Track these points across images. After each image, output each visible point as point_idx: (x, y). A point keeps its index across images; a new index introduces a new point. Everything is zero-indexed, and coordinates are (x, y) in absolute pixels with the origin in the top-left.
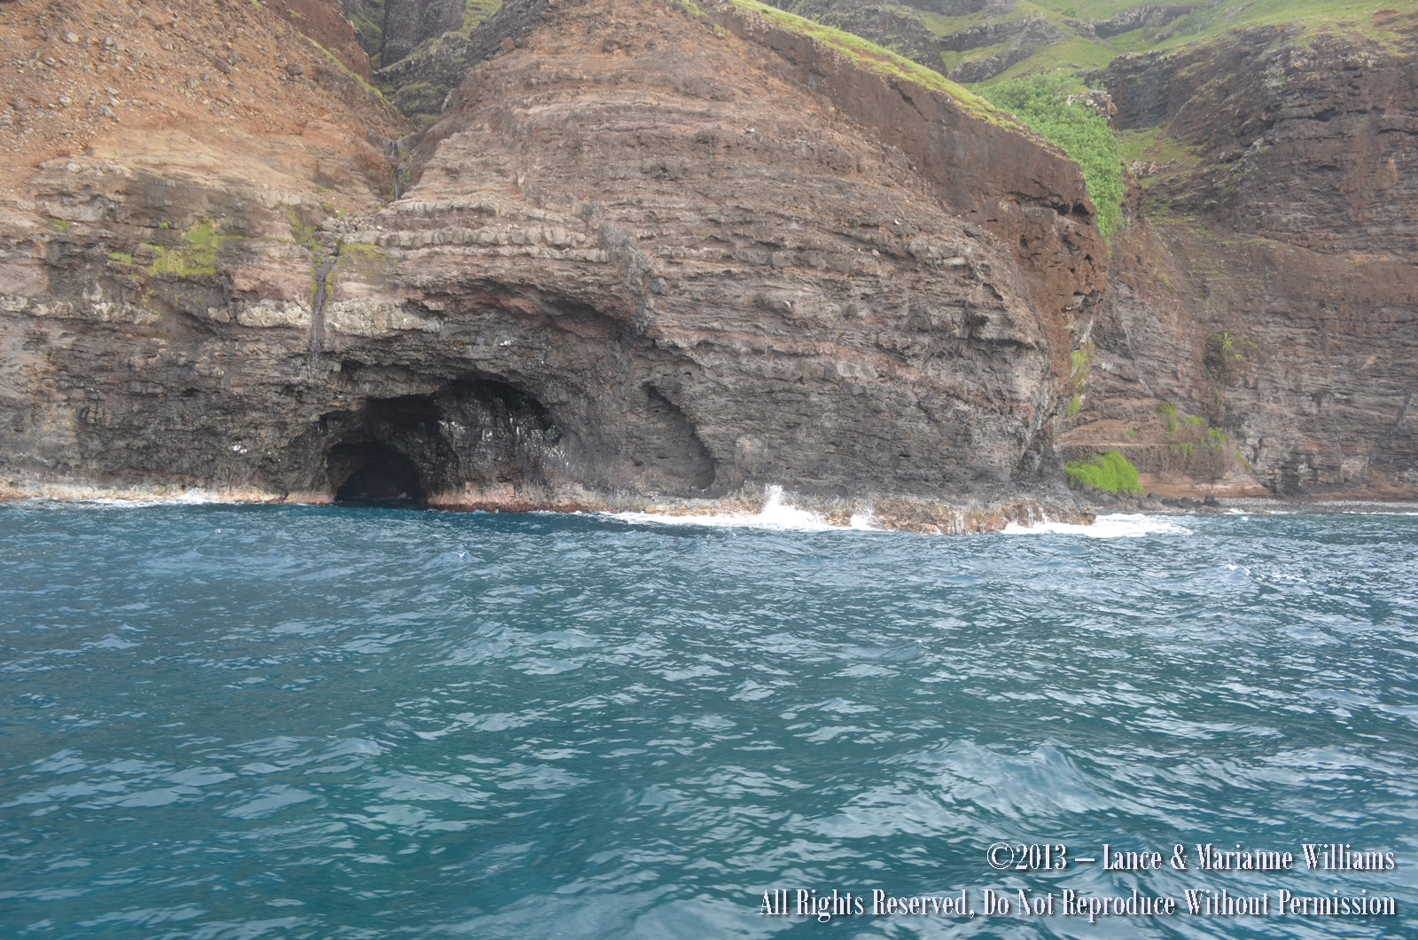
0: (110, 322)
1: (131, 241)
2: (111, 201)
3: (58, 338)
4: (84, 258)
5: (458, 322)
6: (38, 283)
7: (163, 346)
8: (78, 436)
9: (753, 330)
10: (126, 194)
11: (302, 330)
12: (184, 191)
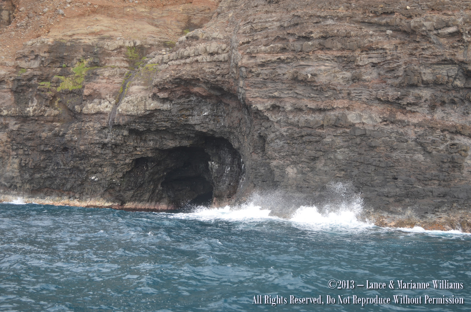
0: (33, 116)
1: (50, 75)
2: (43, 57)
3: (13, 125)
4: (29, 87)
5: (179, 104)
6: (10, 100)
7: (58, 127)
8: (20, 172)
9: (295, 95)
10: (49, 52)
11: (106, 114)
12: (74, 47)
